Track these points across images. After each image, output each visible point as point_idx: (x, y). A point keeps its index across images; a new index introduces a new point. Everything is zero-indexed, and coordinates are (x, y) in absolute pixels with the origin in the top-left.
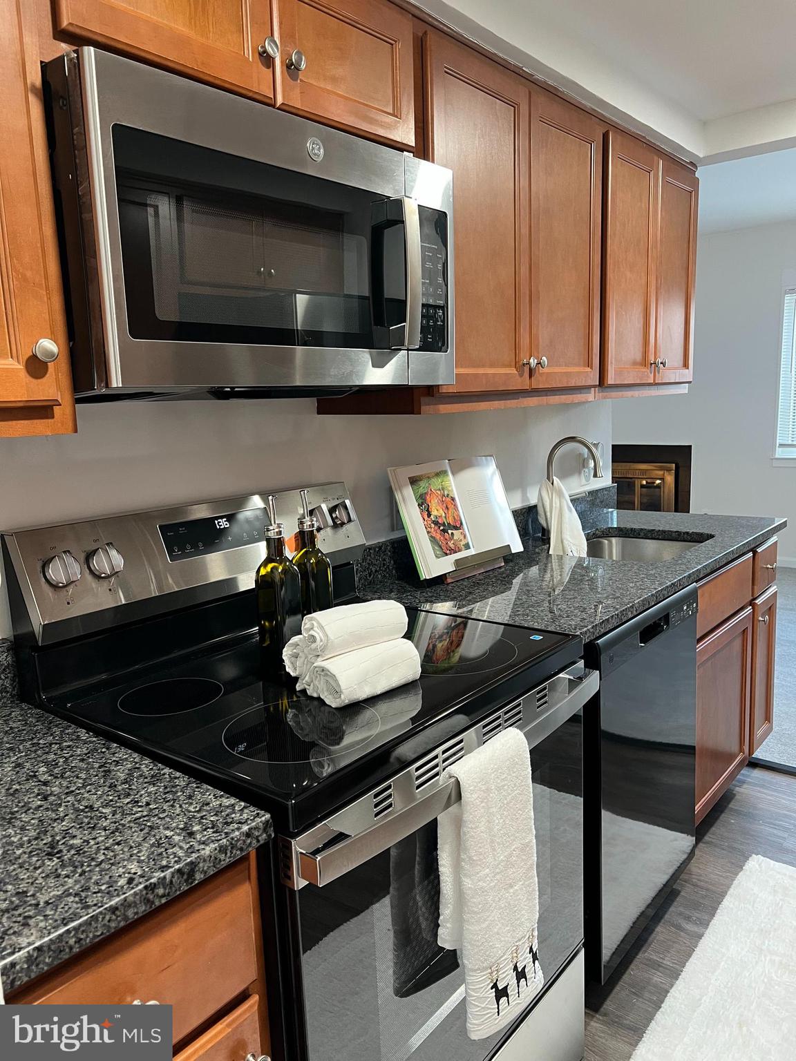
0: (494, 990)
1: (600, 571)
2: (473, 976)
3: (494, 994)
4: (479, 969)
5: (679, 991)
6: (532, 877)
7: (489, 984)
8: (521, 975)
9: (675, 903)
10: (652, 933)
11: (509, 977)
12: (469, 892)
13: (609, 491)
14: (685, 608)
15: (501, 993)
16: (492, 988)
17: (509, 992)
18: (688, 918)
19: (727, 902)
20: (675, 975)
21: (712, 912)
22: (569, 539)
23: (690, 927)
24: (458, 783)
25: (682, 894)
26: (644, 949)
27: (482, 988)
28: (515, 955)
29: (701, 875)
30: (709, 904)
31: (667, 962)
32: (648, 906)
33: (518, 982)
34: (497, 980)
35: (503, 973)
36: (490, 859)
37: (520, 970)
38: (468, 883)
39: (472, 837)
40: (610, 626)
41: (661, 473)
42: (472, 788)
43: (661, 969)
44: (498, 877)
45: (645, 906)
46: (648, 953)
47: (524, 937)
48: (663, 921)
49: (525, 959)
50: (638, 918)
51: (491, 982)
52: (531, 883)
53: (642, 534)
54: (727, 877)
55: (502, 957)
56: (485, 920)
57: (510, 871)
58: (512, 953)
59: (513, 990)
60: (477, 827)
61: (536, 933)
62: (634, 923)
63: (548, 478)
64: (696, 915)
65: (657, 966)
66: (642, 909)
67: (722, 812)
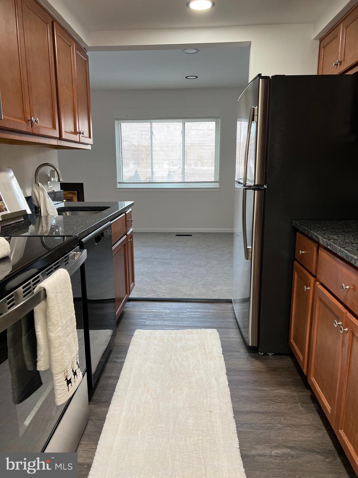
0: (66, 381)
1: (61, 229)
2: (57, 376)
3: (66, 383)
4: (60, 373)
5: (121, 382)
6: (75, 332)
7: (64, 379)
8: (75, 374)
9: (111, 354)
10: (105, 367)
11: (71, 374)
12: (53, 339)
13: (60, 193)
14: (108, 231)
15: (69, 382)
16: (65, 380)
17: (71, 381)
18: (117, 358)
19: (131, 348)
20: (117, 378)
21: (126, 352)
22: (50, 210)
23: (119, 360)
24: (45, 290)
25: (113, 350)
26: (103, 373)
27: (61, 381)
28: (72, 365)
29: (119, 342)
30: (124, 350)
31: (113, 375)
32: (101, 358)
33: (74, 377)
34: (67, 376)
35: (69, 373)
36: (60, 323)
37: (74, 372)
38: (52, 335)
39: (53, 313)
40: (85, 234)
41: (71, 195)
42: (51, 291)
43: (111, 378)
44: (64, 331)
45: (100, 359)
46: (106, 374)
47: (75, 357)
48: (108, 362)
49: (76, 367)
50: (99, 364)
51: (65, 377)
52: (75, 334)
53: (80, 209)
54: (128, 340)
55: (68, 366)
56: (61, 350)
57: (68, 329)
58: (71, 364)
59: (73, 380)
60: (55, 309)
61: (78, 356)
62: (98, 366)
63: (36, 183)
64: (120, 356)
65: (110, 377)
66: (99, 360)
67: (122, 319)
